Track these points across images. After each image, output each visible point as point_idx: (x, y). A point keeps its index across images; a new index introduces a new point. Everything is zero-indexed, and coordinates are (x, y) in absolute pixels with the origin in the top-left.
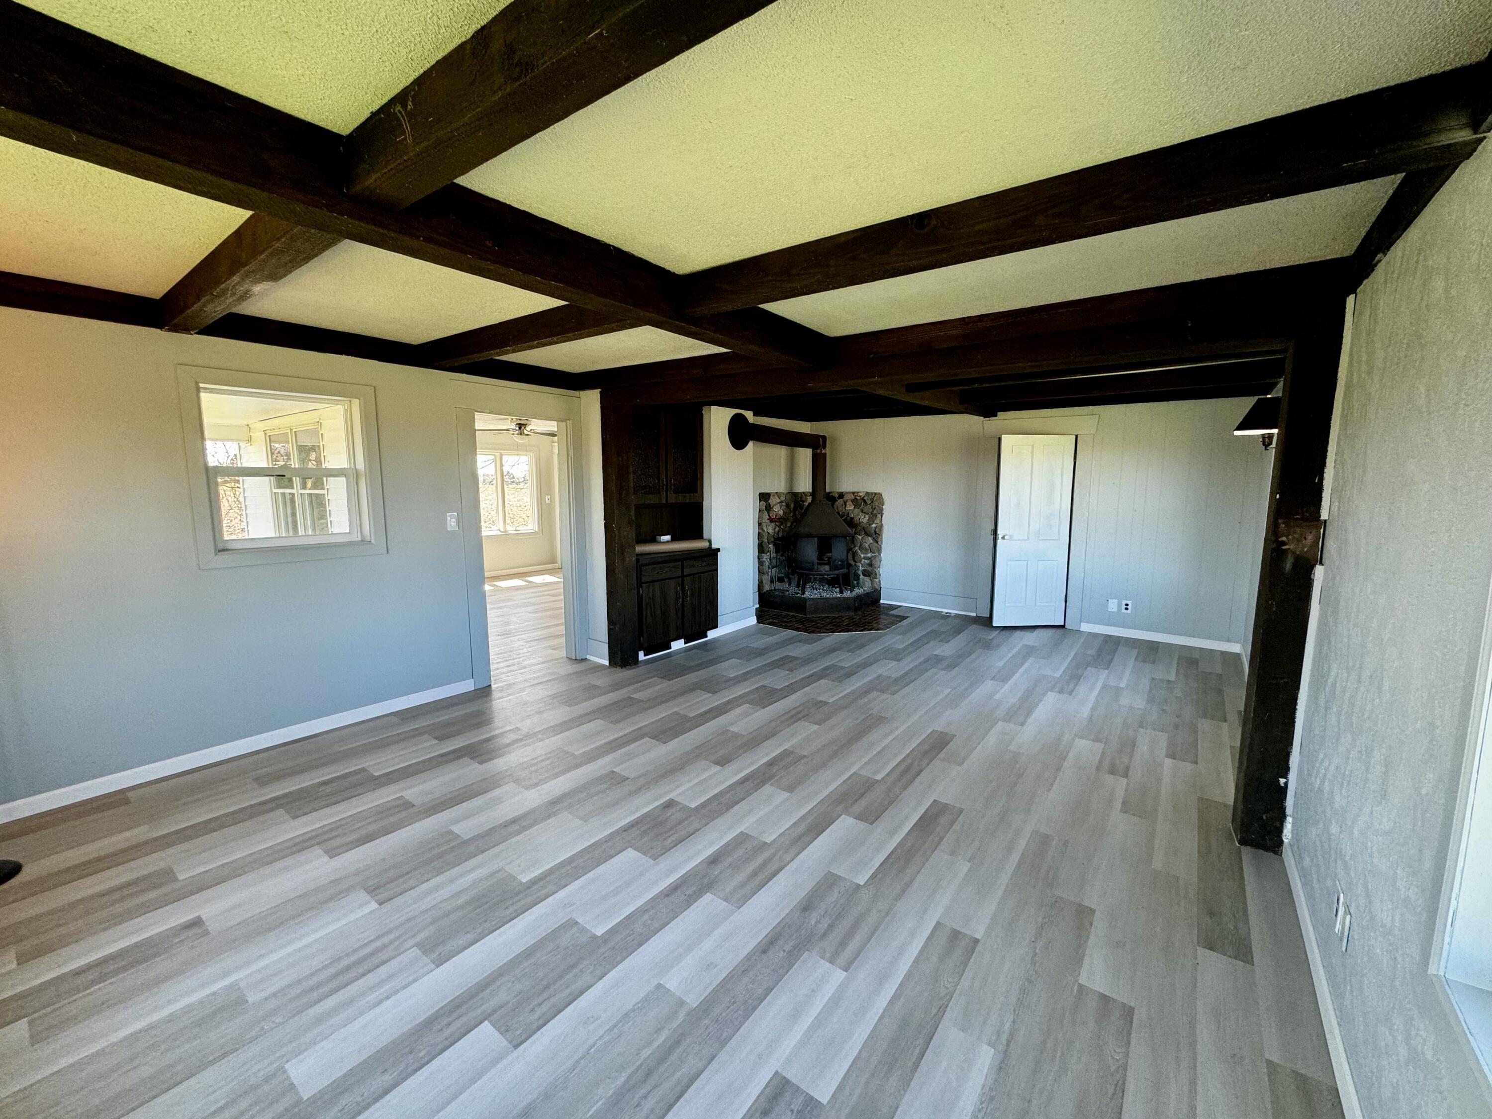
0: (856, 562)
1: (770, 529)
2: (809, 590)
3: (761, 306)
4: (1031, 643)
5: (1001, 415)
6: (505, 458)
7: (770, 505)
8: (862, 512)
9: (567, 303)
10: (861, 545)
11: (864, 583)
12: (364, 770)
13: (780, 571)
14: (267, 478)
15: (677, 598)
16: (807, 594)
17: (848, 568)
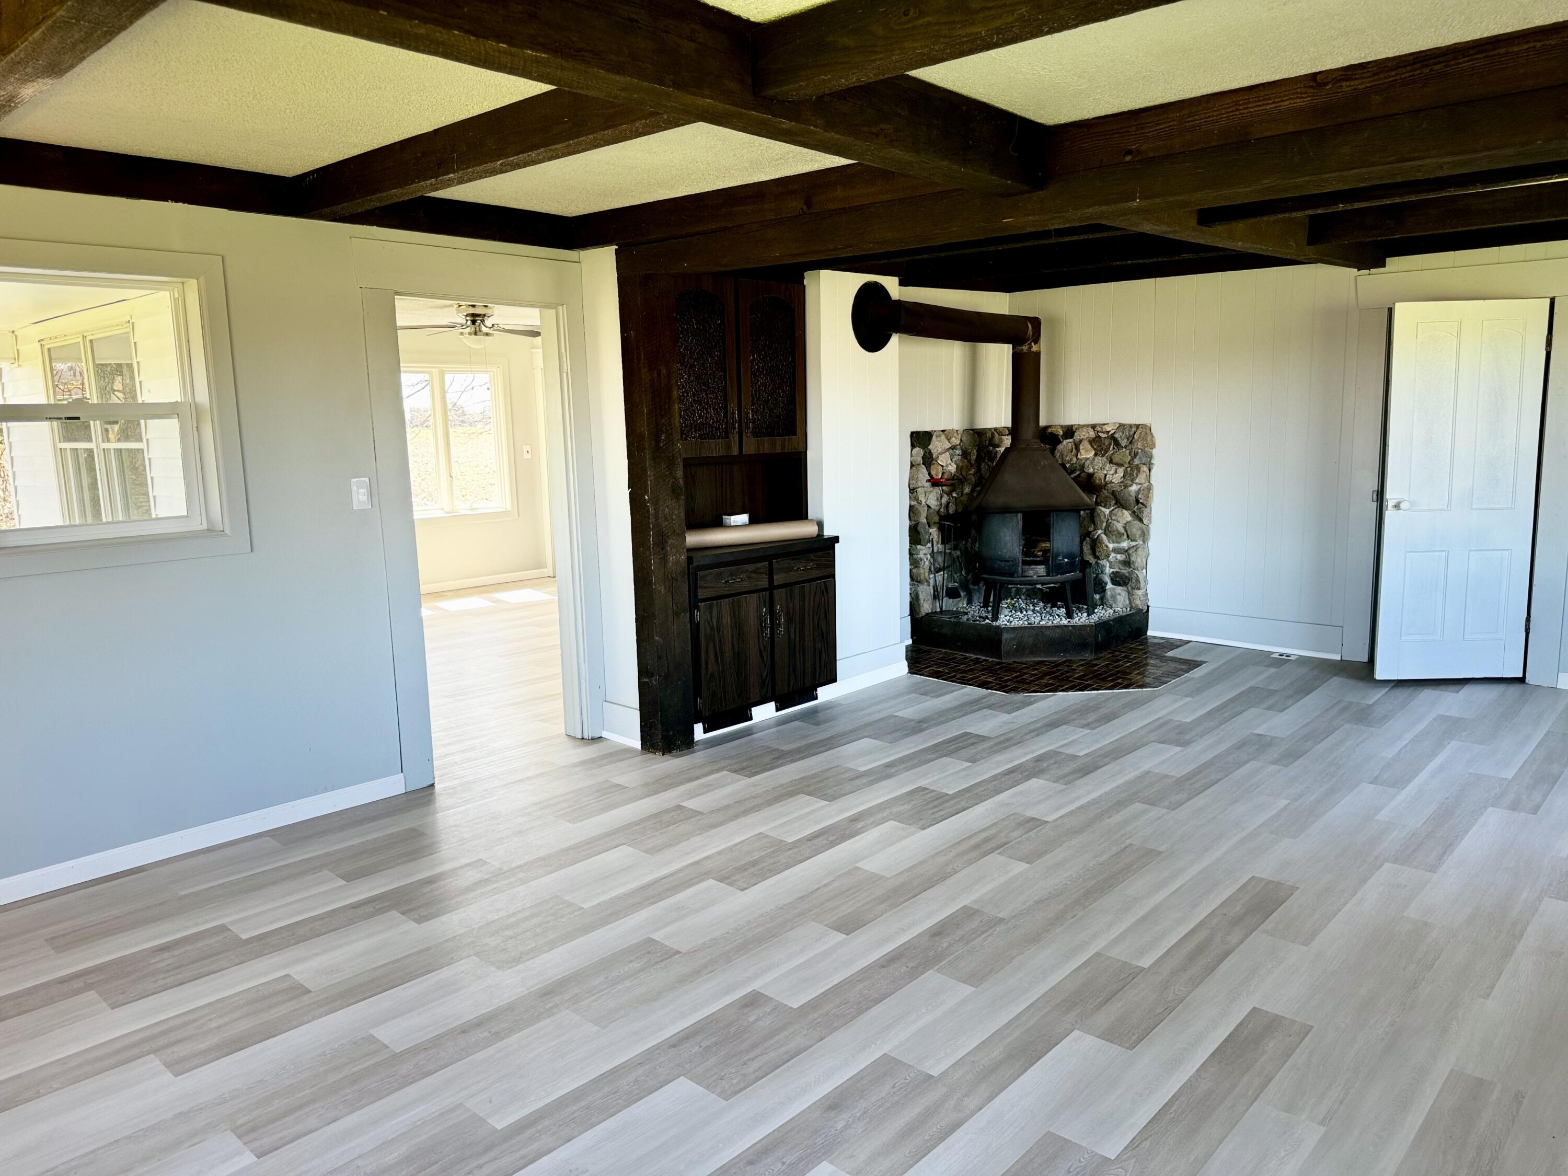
0: (1098, 558)
1: (932, 498)
2: (1006, 612)
3: (914, 73)
4: (1454, 712)
5: (1395, 264)
6: (448, 378)
7: (930, 452)
8: (1111, 462)
9: (552, 87)
10: (1108, 525)
11: (1114, 597)
12: (223, 929)
13: (951, 577)
14: (46, 424)
15: (762, 628)
16: (1004, 620)
17: (1083, 570)
